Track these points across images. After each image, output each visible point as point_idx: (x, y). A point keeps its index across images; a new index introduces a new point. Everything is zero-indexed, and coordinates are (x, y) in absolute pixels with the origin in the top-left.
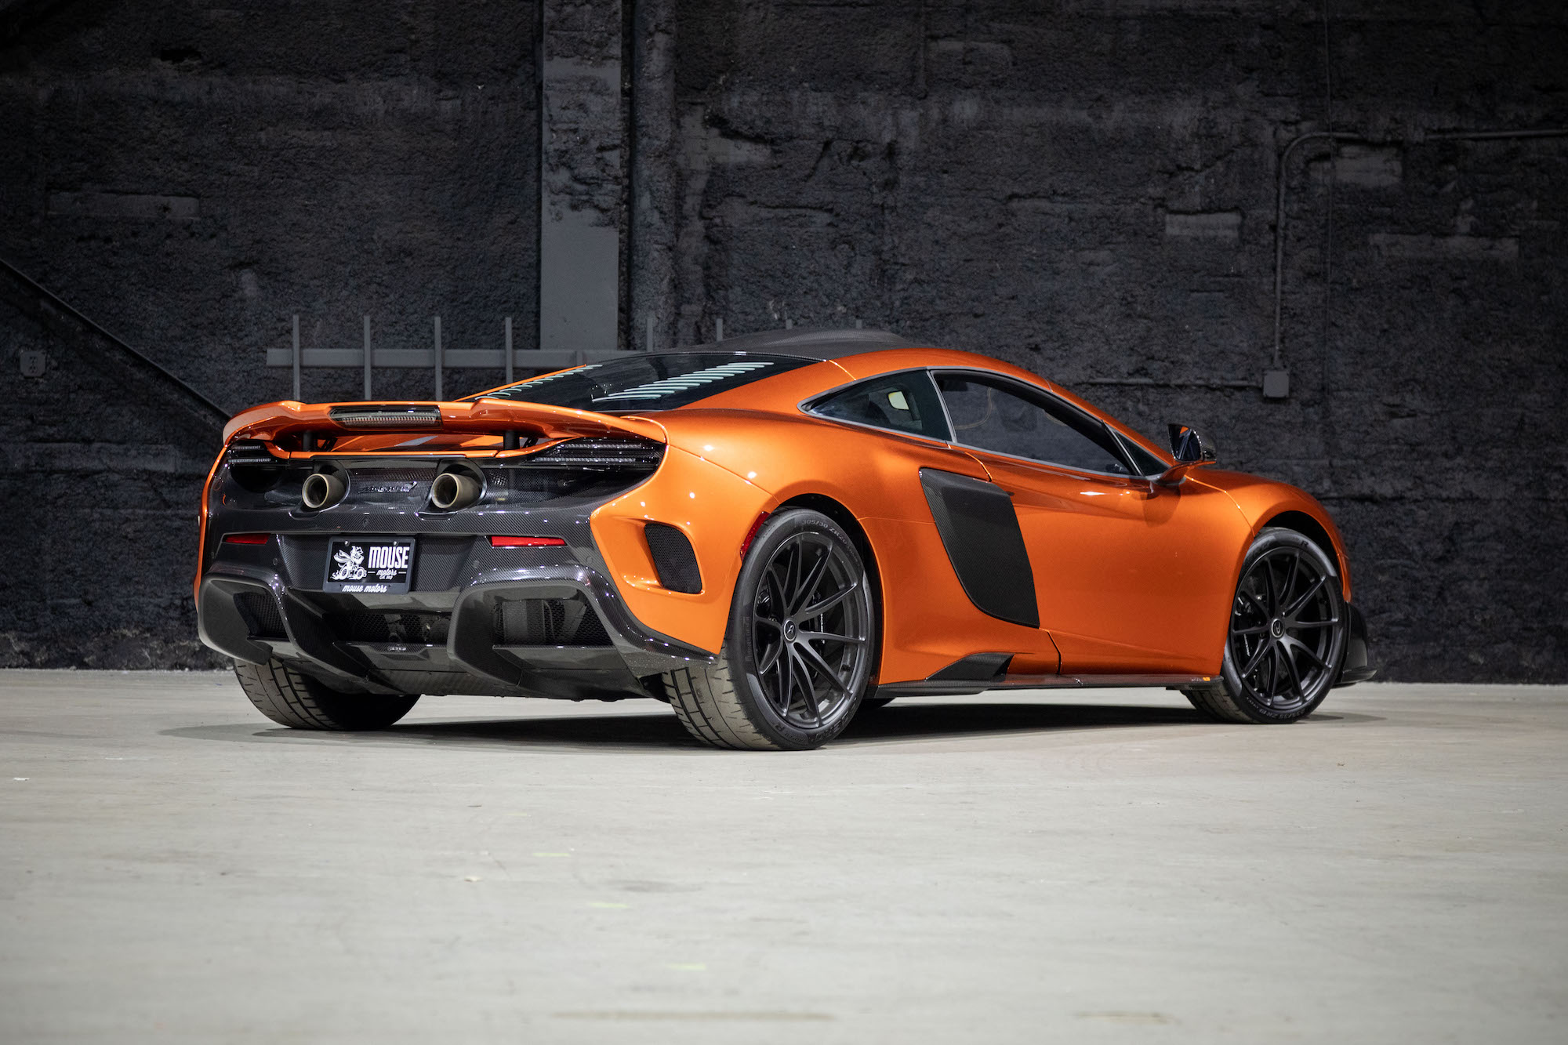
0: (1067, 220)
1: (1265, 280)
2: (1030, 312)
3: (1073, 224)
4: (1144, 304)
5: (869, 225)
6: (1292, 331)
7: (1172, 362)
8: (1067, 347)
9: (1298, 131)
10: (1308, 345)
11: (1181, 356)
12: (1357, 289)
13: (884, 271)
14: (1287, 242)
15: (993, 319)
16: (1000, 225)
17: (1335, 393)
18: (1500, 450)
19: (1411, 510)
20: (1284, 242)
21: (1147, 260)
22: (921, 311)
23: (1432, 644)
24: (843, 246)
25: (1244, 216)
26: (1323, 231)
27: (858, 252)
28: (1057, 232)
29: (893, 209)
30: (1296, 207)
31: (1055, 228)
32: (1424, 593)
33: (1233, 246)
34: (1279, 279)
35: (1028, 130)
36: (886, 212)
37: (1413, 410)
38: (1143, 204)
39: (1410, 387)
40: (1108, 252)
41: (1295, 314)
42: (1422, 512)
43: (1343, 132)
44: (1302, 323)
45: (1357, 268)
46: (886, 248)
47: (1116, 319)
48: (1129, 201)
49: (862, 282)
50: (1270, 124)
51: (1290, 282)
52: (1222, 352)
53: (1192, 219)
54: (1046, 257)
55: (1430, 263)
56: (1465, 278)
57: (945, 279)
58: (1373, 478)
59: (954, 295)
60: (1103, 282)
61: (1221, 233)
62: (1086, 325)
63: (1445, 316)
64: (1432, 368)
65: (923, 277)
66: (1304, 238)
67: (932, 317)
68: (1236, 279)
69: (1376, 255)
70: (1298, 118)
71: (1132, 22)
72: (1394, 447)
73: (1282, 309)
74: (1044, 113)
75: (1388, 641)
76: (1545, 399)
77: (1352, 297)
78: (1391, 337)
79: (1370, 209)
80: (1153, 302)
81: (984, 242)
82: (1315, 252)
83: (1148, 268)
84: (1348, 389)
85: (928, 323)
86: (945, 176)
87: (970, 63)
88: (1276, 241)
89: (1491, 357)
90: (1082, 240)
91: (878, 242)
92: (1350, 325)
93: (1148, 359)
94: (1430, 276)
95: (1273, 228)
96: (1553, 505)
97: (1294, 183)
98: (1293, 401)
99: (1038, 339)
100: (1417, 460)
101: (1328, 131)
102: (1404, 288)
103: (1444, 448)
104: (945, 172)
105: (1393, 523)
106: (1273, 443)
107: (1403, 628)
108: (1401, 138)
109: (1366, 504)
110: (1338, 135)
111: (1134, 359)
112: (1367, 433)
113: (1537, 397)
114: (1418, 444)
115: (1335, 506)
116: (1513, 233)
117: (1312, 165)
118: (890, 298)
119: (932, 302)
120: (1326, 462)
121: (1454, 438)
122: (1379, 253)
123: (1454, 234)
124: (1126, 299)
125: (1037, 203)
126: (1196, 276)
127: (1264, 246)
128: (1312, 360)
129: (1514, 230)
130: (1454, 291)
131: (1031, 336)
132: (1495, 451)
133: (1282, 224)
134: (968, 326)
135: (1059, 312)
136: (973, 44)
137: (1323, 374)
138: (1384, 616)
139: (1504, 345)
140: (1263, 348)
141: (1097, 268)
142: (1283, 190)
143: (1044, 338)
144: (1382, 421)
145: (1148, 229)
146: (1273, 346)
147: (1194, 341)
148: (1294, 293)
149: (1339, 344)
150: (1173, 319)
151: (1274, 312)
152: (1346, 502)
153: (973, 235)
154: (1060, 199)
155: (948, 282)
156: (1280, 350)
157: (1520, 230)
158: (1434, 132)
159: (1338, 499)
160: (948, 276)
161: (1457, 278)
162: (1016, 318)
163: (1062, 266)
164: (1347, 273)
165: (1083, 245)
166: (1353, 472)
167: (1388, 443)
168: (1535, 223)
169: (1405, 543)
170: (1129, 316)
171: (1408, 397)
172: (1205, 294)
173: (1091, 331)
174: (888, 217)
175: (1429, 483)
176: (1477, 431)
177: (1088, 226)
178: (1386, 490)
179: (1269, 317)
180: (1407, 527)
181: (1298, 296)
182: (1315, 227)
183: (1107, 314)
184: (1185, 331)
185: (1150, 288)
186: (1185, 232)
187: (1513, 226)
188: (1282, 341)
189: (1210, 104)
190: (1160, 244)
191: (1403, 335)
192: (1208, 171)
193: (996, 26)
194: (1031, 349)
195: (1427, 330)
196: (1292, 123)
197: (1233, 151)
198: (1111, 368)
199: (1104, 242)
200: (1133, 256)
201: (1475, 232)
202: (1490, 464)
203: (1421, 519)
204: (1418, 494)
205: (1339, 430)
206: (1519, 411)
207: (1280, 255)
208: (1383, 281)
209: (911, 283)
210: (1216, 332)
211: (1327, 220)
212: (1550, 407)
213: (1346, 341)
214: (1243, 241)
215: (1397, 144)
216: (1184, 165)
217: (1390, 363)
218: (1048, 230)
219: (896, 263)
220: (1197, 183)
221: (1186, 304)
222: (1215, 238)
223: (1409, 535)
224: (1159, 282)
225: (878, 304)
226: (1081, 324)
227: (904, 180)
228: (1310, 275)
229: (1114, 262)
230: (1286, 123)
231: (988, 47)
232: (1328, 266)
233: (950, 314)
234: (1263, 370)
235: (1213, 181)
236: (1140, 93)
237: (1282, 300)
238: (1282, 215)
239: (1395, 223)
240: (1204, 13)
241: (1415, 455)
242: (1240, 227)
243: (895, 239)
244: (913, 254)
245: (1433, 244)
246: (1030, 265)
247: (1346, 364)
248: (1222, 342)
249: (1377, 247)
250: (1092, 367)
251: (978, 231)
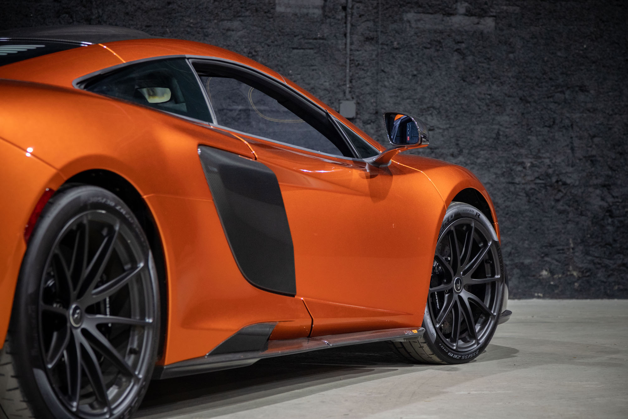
1: (340, 42)
4: (263, 57)
6: (357, 75)
10: (367, 84)
12: (397, 49)
14: (353, 17)
18: (485, 152)
20: (351, 17)
21: (264, 28)
24: (64, 15)
25: (325, 1)
26: (375, 11)
27: (75, 19)
28: (206, 8)
31: (205, 5)
33: (319, 20)
34: (348, 41)
37: (433, 127)
39: (430, 112)
40: (239, 22)
41: (359, 64)
44: (363, 70)
45: (397, 35)
51: (356, 43)
52: (312, 88)
53: (292, 2)
54: (200, 24)
55: (441, 32)
56: (463, 42)
60: (236, 42)
61: (311, 11)
63: (452, 66)
64: (443, 100)
66: (363, 15)
68: (321, 41)
69: (408, 27)
73: (350, 60)
76: (512, 120)
77: (394, 53)
78: (419, 79)
80: (268, 55)
82: (370, 24)
83: (265, 33)
89: (480, 93)
90: (223, 14)
92: (394, 72)
94: (442, 41)
95: (344, 8)
96: (518, 186)
98: (358, 120)
102: (426, 48)
103: (451, 150)
113: (507, 118)
114: (436, 148)
116: (492, 14)
121: (457, 144)
122: (410, 26)
123: (456, 14)
124: (252, 53)
126: (296, 39)
127: (339, 20)
128: (370, 94)
129: (492, 12)
130: (457, 50)
132: (482, 152)
133: (350, 5)
137: (376, 103)
139: (487, 85)
140: (339, 86)
141: (232, 33)
145: (265, 7)
146: (345, 85)
148: (358, 51)
149: (386, 83)
150: (282, 67)
151: (346, 62)
153: (151, 9)
156: (350, 87)
157: (496, 12)
161: (459, 42)
163: (210, 31)
164: (390, 38)
165: (223, 17)
168: (505, 8)
171: (429, 118)
172: (302, 51)
176: (471, 140)
179: (342, 66)
181: (360, 52)
182: (370, 8)
185: (266, 47)
186: (289, 10)
187: (492, 10)
188: (351, 82)
190: (272, 17)
191: (426, 78)
195: (440, 75)
199: (236, 15)
200: (255, 25)
201: (469, 13)
202: (479, 161)
206: (497, 127)
207: (349, 26)
208: (413, 44)
210: (309, 75)
211: (378, 4)
212: (515, 125)
213: (391, 82)
214: (325, 16)
217: (418, 96)
218: (200, 7)
221: (289, 57)
222: (307, 14)
224: (272, 42)
228: (369, 39)
229: (244, 29)
232: (379, 33)
234: (339, 100)
237: (351, 55)
238: (350, 0)
239: (420, 6)
242: (324, 8)
243: (100, 11)
244: (111, 21)
245: (443, 20)
246: (189, 30)
247: (391, 97)
248: (313, 82)
249: (409, 22)
250: (229, 98)
251: (154, 7)
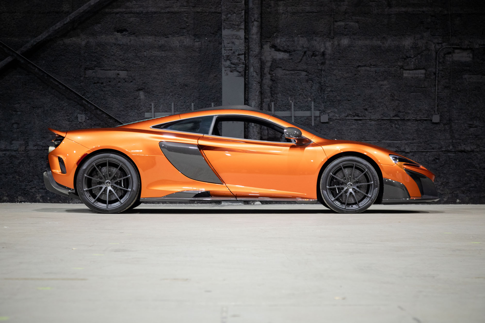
0: (375, 73)
2: (364, 99)
3: (376, 74)
5: (317, 75)
6: (441, 103)
7: (406, 113)
8: (375, 109)
9: (442, 46)
10: (445, 107)
11: (408, 111)
12: (459, 91)
13: (322, 88)
15: (353, 101)
16: (355, 75)
17: (453, 121)
19: (476, 154)
20: (438, 78)
21: (398, 84)
22: (332, 99)
23: (482, 193)
24: (310, 81)
25: (426, 71)
26: (449, 74)
27: (314, 83)
28: (372, 76)
29: (324, 71)
30: (441, 68)
31: (371, 75)
32: (480, 178)
33: (423, 79)
34: (436, 88)
35: (363, 47)
36: (322, 71)
37: (476, 126)
38: (397, 68)
39: (475, 119)
40: (387, 82)
41: (441, 98)
42: (479, 155)
43: (455, 46)
44: (443, 101)
45: (460, 85)
46: (322, 82)
47: (389, 101)
48: (393, 67)
49: (315, 91)
50: (434, 44)
51: (440, 89)
52: (420, 110)
53: (411, 72)
54: (369, 83)
55: (481, 83)
57: (340, 90)
58: (465, 145)
59: (342, 95)
60: (385, 90)
61: (420, 75)
62: (380, 103)
64: (482, 113)
65: (333, 90)
66: (444, 77)
67: (336, 101)
68: (424, 89)
70: (442, 42)
71: (393, 16)
72: (471, 136)
73: (437, 97)
74: (368, 42)
75: (469, 192)
77: (458, 93)
78: (470, 104)
79: (463, 68)
80: (400, 96)
81: (351, 79)
82: (447, 80)
83: (398, 86)
84: (458, 120)
85: (335, 103)
86: (339, 61)
87: (346, 28)
88: (435, 77)
90: (379, 78)
91: (320, 80)
92: (458, 101)
93: (399, 112)
94: (481, 87)
95: (435, 74)
97: (441, 61)
98: (441, 123)
99: (366, 107)
100: (477, 140)
101: (450, 45)
102: (473, 90)
104: (339, 60)
105: (470, 158)
106: (435, 136)
107: (474, 189)
108: (472, 47)
109: (463, 153)
110: (453, 46)
111: (394, 112)
112: (463, 132)
114: (478, 135)
115: (454, 153)
117: (446, 55)
118: (324, 96)
119: (336, 97)
120: (451, 141)
122: (466, 81)
124: (392, 95)
125: (366, 68)
126: (412, 88)
127: (432, 79)
128: (446, 111)
131: (365, 106)
133: (437, 73)
134: (346, 104)
135: (372, 99)
136: (347, 23)
137: (450, 116)
138: (468, 185)
140: (432, 108)
141: (383, 86)
142: (437, 63)
143: (368, 106)
144: (468, 129)
145: (398, 75)
146: (435, 108)
147: (412, 107)
148: (441, 92)
149: (454, 107)
150: (406, 101)
151: (435, 98)
152: (457, 152)
153: (347, 77)
154: (372, 66)
155: (340, 91)
156: (437, 109)
158: (482, 45)
159: (454, 151)
160: (340, 89)
162: (360, 101)
163: (373, 86)
164: (456, 86)
165: (379, 80)
166: (459, 144)
167: (469, 135)
169: (474, 164)
170: (393, 100)
171: (475, 122)
172: (415, 93)
173: (382, 104)
174: (323, 73)
175: (481, 147)
177: (380, 74)
178: (468, 149)
180: (475, 159)
181: (442, 93)
182: (447, 73)
183: (386, 99)
184: (409, 104)
185: (399, 92)
186: (409, 75)
188: (438, 106)
189: (416, 38)
190: (402, 79)
191: (473, 104)
192: (416, 58)
193: (354, 18)
194: (365, 110)
195: (480, 102)
196: (440, 43)
197: (423, 52)
198: (388, 115)
199: (385, 79)
200: (394, 83)
203: (479, 157)
204: (478, 150)
205: (454, 132)
207: (437, 81)
208: (467, 88)
209: (330, 91)
210: (418, 104)
211: (450, 71)
213: (457, 106)
214: (426, 78)
215: (471, 49)
216: (408, 56)
217: (469, 112)
218: (369, 76)
219: (325, 86)
220: (412, 61)
221: (409, 96)
222: (418, 77)
223: (475, 162)
224: (402, 90)
225: (320, 97)
226: (379, 102)
227: (327, 62)
228: (446, 87)
229: (389, 84)
230: (438, 43)
231: (352, 24)
232: (451, 85)
233: (340, 100)
234: (432, 115)
235: (417, 60)
236: (396, 36)
237: (437, 94)
238: (437, 70)
239: (470, 72)
240: (414, 13)
241: (477, 139)
242: (425, 74)
243: (325, 79)
244: (330, 83)
245: (482, 78)
246: (364, 86)
247: (457, 113)
248: (420, 107)
249: (465, 79)
250: (382, 115)
251: (349, 76)
